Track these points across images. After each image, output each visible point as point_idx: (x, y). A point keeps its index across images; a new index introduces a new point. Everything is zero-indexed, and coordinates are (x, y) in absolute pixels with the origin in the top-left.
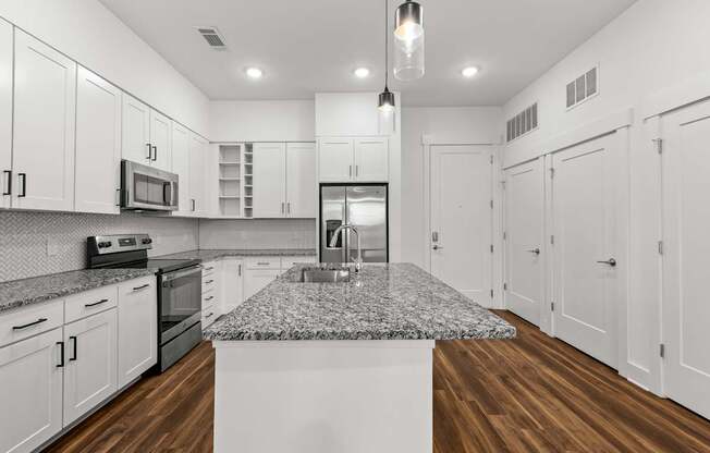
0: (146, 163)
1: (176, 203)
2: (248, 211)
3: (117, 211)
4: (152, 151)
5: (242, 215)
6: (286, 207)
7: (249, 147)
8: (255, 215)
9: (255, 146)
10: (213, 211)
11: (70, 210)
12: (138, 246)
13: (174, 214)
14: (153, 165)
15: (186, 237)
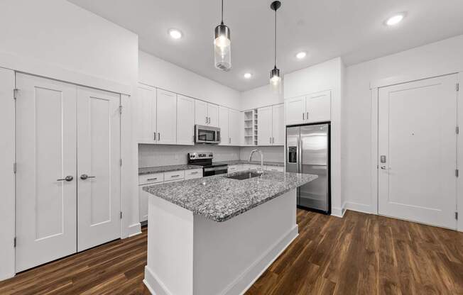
0: (206, 125)
1: (218, 140)
2: (256, 142)
3: (193, 144)
4: (208, 120)
5: (253, 145)
6: (272, 140)
7: (256, 111)
8: (259, 144)
9: (259, 110)
10: (243, 143)
11: (175, 143)
12: (207, 157)
13: (220, 144)
14: (209, 125)
15: (232, 155)
